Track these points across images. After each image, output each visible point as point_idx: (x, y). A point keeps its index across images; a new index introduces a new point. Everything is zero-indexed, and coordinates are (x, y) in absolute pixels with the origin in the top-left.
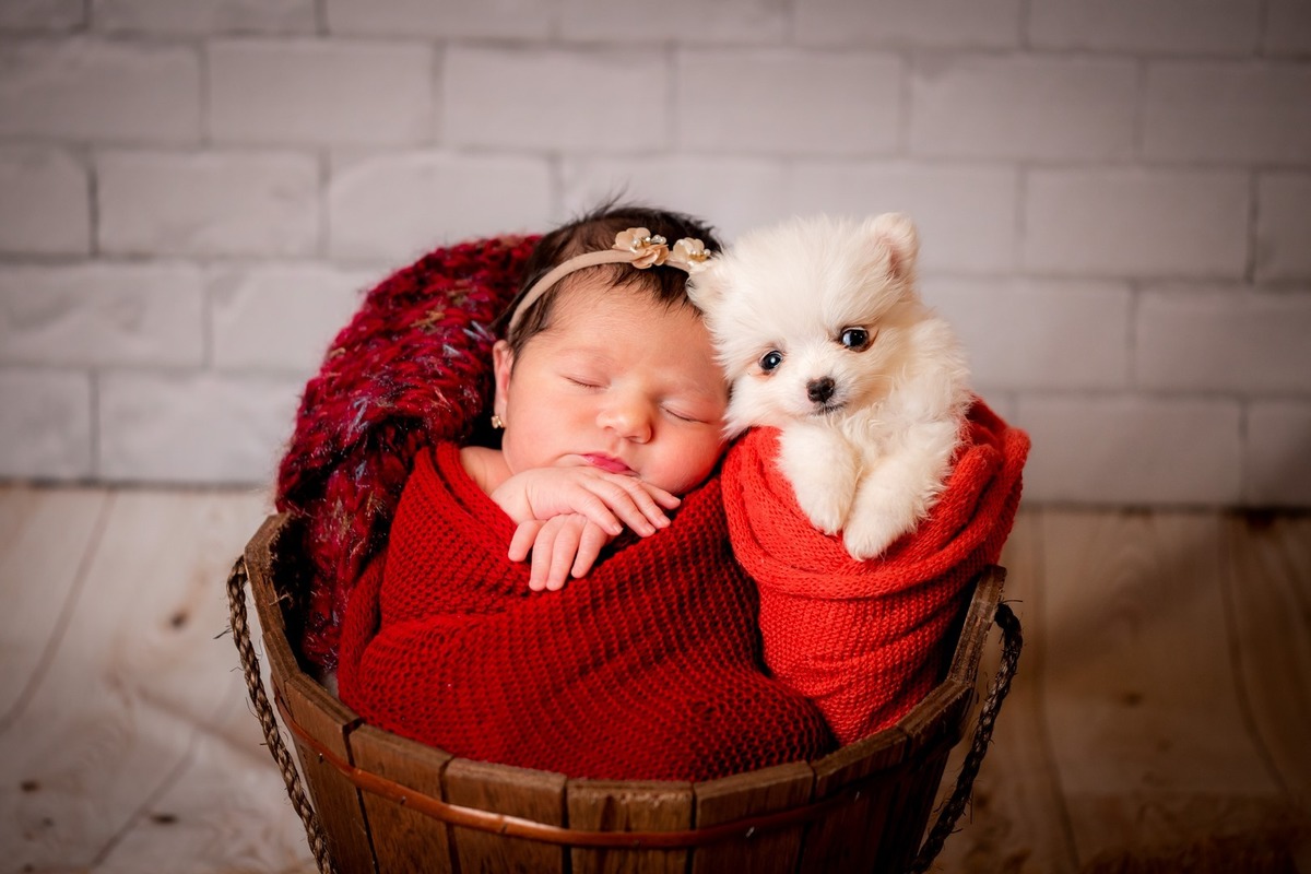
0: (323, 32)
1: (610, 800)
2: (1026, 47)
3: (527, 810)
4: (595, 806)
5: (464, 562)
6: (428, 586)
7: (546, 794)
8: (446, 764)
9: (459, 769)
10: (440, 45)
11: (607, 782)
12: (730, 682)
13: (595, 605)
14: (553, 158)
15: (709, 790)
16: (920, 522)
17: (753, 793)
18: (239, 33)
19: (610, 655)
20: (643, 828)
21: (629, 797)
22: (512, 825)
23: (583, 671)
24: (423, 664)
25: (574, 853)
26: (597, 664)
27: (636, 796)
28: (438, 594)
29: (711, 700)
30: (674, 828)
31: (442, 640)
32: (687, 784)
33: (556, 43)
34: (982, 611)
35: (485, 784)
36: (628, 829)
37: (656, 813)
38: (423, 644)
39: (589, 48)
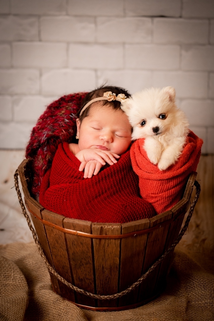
0: (40, 40)
1: (102, 227)
2: (210, 44)
3: (83, 230)
4: (98, 229)
5: (69, 171)
6: (60, 177)
7: (87, 226)
8: (64, 219)
9: (67, 220)
10: (68, 43)
11: (101, 223)
12: (131, 199)
13: (99, 181)
14: (96, 70)
15: (125, 225)
16: (176, 162)
17: (135, 226)
18: (20, 41)
19: (103, 193)
20: (110, 234)
21: (106, 227)
22: (79, 233)
23: (96, 197)
24: (59, 195)
25: (94, 240)
26: (100, 195)
27: (108, 226)
28: (63, 178)
29: (127, 204)
30: (117, 234)
31: (63, 190)
32: (120, 224)
33: (96, 43)
34: (191, 183)
35: (73, 224)
36: (106, 234)
37: (113, 231)
38: (59, 191)
39: (104, 44)
